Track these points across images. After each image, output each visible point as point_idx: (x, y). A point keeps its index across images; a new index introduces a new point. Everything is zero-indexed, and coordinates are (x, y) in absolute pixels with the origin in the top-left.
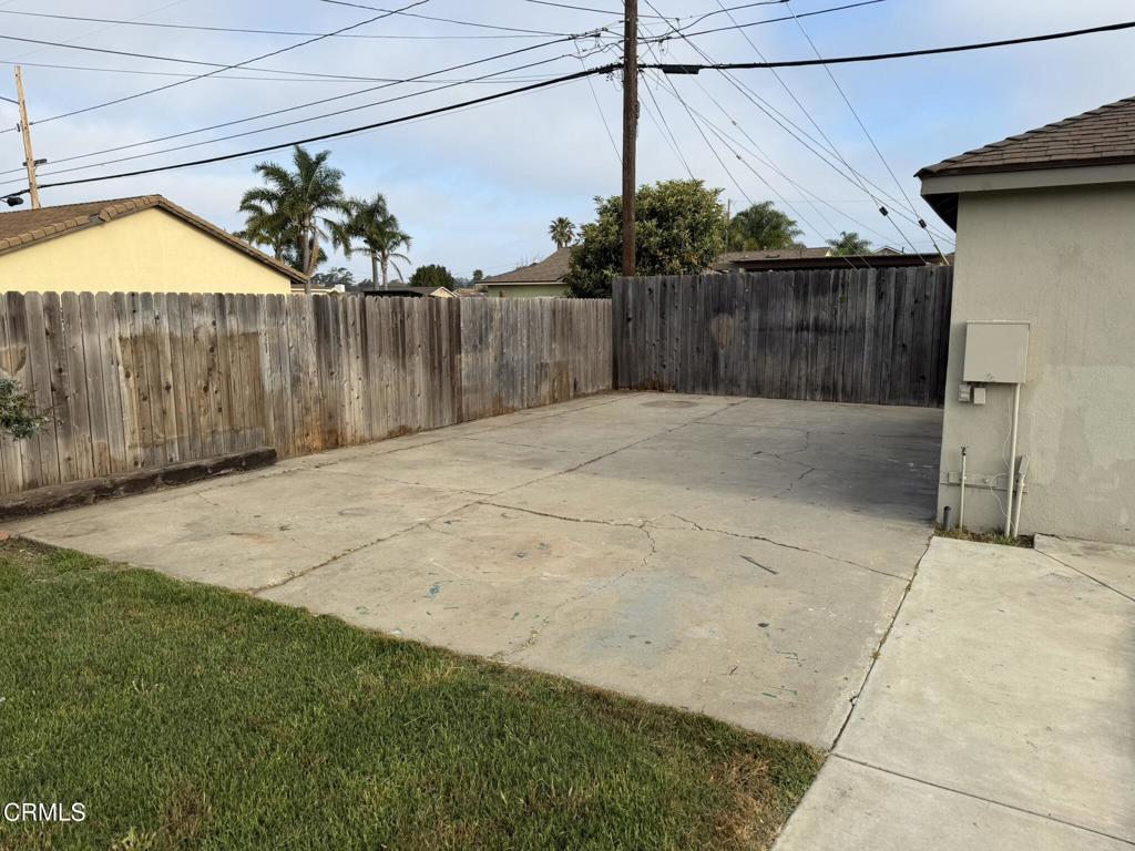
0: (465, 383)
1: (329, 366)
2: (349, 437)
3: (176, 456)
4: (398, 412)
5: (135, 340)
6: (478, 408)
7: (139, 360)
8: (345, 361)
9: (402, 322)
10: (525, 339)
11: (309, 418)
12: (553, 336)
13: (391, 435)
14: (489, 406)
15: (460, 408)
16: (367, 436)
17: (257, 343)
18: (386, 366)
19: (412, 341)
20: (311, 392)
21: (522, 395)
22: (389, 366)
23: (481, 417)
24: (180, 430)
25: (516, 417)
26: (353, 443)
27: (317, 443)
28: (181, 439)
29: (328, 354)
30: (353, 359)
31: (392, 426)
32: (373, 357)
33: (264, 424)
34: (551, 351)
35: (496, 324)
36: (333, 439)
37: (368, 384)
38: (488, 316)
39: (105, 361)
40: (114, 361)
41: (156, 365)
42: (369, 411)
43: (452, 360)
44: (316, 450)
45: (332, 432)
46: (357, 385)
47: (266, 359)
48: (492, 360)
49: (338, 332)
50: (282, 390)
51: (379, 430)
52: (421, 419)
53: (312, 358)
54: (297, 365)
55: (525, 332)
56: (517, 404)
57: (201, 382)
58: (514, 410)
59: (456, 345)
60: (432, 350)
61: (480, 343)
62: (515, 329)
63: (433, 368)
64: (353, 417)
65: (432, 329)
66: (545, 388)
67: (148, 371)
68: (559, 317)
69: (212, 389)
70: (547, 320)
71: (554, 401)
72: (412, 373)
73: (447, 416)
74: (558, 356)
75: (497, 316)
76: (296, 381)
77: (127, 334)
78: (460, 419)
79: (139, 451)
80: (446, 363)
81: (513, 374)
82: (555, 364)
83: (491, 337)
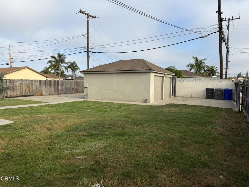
0: (60, 90)
1: (41, 87)
2: (43, 94)
3: (24, 94)
4: (50, 93)
5: (20, 84)
6: (62, 93)
7: (21, 85)
9: (51, 83)
10: (70, 85)
11: (38, 92)
12: (75, 85)
13: (49, 95)
14: (64, 93)
15: (59, 93)
17: (33, 85)
18: (48, 88)
19: (52, 85)
20: (39, 89)
21: (69, 92)
24: (24, 92)
26: (44, 95)
27: (39, 95)
28: (24, 93)
29: (41, 86)
30: (44, 87)
31: (49, 94)
32: (47, 86)
33: (33, 92)
35: (65, 83)
37: (46, 89)
38: (63, 82)
39: (17, 85)
40: (18, 85)
41: (22, 86)
42: (46, 92)
43: (58, 87)
44: (39, 96)
45: (41, 94)
46: (44, 89)
47: (34, 86)
48: (64, 87)
49: (42, 84)
50: (35, 89)
51: (47, 94)
52: (53, 93)
53: (39, 86)
55: (70, 84)
56: (68, 93)
57: (27, 88)
59: (58, 85)
60: (55, 86)
61: (62, 85)
62: (68, 84)
63: (55, 88)
64: (44, 92)
65: (55, 84)
66: (73, 91)
67: (21, 87)
69: (28, 88)
71: (75, 93)
72: (52, 88)
73: (57, 94)
76: (37, 88)
77: (19, 83)
78: (59, 94)
79: (20, 94)
80: (57, 87)
81: (68, 89)
82: (75, 88)
83: (64, 85)
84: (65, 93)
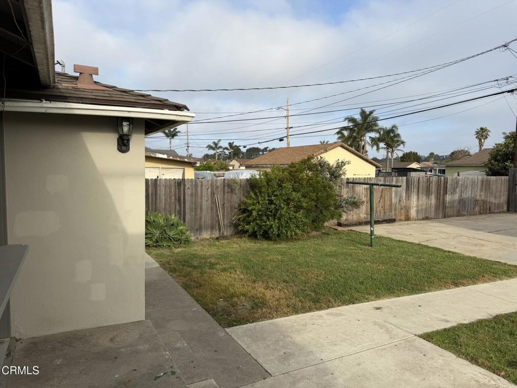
0: (447, 205)
1: (408, 197)
2: (412, 216)
4: (426, 212)
6: (452, 214)
7: (368, 193)
8: (412, 195)
9: (429, 185)
10: (470, 191)
11: (402, 212)
12: (481, 190)
13: (423, 219)
14: (455, 213)
15: (445, 213)
16: (416, 218)
17: (392, 191)
19: (432, 191)
20: (403, 204)
21: (468, 210)
22: (425, 198)
23: (452, 216)
25: (465, 218)
26: (413, 220)
27: (403, 219)
29: (408, 194)
30: (415, 196)
31: (424, 216)
32: (420, 195)
33: (391, 212)
34: (480, 195)
35: (460, 185)
36: (408, 219)
37: (418, 203)
38: (457, 183)
39: (361, 193)
40: (363, 193)
42: (417, 211)
43: (444, 197)
44: (403, 221)
45: (408, 216)
46: (415, 203)
47: (393, 194)
48: (457, 198)
49: (411, 187)
50: (396, 203)
51: (420, 217)
52: (433, 215)
53: (404, 195)
54: (401, 197)
55: (470, 188)
56: (465, 213)
57: (379, 200)
58: (464, 215)
59: (445, 192)
60: (438, 194)
61: (454, 191)
62: (466, 187)
63: (437, 199)
64: (413, 213)
65: (438, 188)
66: (477, 209)
68: (484, 183)
69: (381, 201)
70: (479, 184)
71: (480, 214)
72: (431, 200)
73: (441, 215)
74: (483, 197)
75: (460, 183)
76: (400, 200)
77: (366, 187)
78: (445, 216)
79: (365, 215)
80: (442, 198)
81: (465, 202)
82: (482, 200)
83: (458, 190)
84: (459, 214)
